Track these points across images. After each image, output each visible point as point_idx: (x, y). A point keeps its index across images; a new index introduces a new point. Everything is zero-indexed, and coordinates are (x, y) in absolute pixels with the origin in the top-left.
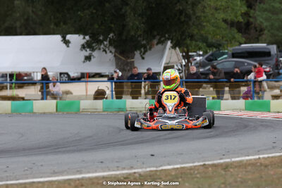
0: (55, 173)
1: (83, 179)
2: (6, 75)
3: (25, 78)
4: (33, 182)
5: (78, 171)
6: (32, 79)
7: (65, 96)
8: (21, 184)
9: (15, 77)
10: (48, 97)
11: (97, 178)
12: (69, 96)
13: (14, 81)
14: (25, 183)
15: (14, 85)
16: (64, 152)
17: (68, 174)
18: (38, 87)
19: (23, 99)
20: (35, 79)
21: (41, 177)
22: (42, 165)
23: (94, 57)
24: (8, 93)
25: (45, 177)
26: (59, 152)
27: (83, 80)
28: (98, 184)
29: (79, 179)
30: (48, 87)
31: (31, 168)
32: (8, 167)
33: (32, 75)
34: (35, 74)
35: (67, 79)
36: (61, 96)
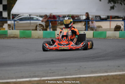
0: (92, 72)
1: (108, 76)
3: (76, 18)
4: (80, 77)
5: (105, 71)
6: (80, 19)
7: (98, 29)
8: (73, 78)
10: (89, 29)
11: (116, 75)
12: (100, 29)
14: (76, 78)
16: (98, 60)
17: (100, 73)
18: (84, 23)
20: (82, 19)
21: (85, 74)
22: (85, 68)
23: (116, 7)
25: (87, 74)
26: (95, 60)
27: (108, 20)
28: (117, 79)
29: (106, 76)
30: (89, 24)
31: (79, 69)
32: (66, 68)
33: (80, 16)
34: (82, 16)
35: (99, 19)
36: (96, 29)
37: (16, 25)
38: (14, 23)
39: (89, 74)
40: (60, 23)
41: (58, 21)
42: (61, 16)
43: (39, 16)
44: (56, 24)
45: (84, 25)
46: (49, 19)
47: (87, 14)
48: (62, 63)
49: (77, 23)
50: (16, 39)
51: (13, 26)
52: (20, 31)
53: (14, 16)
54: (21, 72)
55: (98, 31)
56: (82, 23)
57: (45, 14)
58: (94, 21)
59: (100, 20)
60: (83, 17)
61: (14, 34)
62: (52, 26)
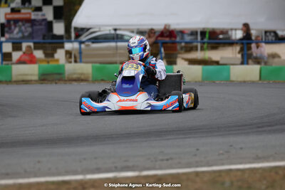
0: (258, 159)
2: (197, 32)
3: (221, 36)
4: (231, 170)
6: (229, 38)
7: (271, 60)
8: (214, 172)
9: (207, 36)
10: (250, 61)
12: (276, 60)
13: (206, 40)
14: (220, 171)
15: (205, 46)
16: (270, 132)
17: (275, 160)
18: (238, 48)
19: (217, 63)
20: (233, 37)
21: (241, 163)
22: (241, 148)
24: (198, 55)
25: (245, 163)
26: (264, 131)
30: (250, 48)
31: (227, 152)
32: (198, 150)
33: (230, 33)
34: (234, 32)
35: (274, 39)
36: (266, 60)
37: (84, 52)
38: (80, 47)
39: (250, 163)
40: (185, 47)
41: (181, 43)
42: (186, 32)
43: (135, 31)
44: (175, 49)
45: (239, 53)
46: (159, 38)
47: (246, 27)
48: (189, 138)
49: (224, 46)
50: (85, 83)
51: (78, 55)
52: (94, 65)
53: (80, 33)
54: (96, 158)
55: (271, 65)
56: (234, 48)
57: (150, 27)
58: (262, 42)
59: (276, 39)
60: (236, 34)
61: (80, 71)
62: (166, 54)
